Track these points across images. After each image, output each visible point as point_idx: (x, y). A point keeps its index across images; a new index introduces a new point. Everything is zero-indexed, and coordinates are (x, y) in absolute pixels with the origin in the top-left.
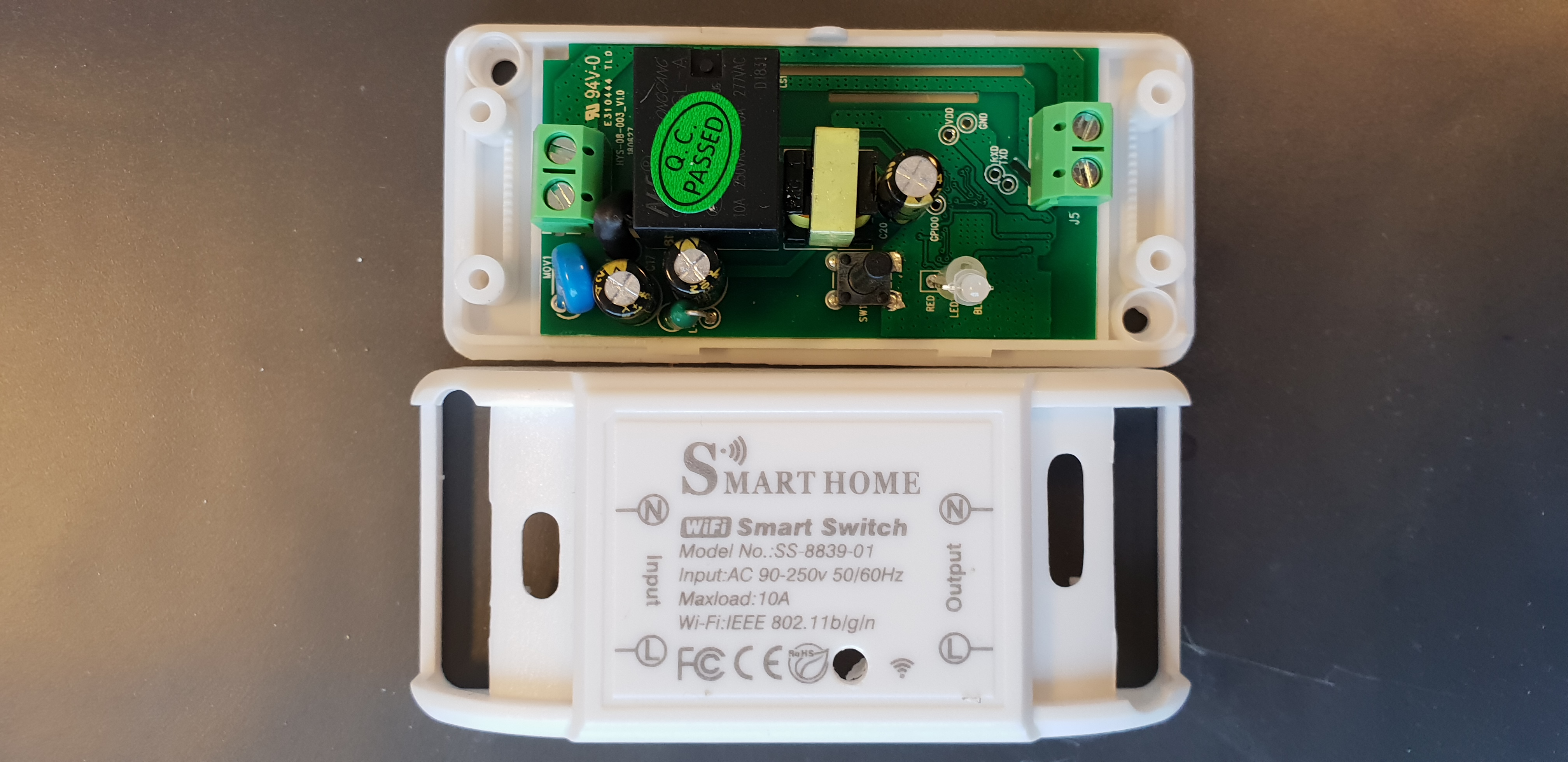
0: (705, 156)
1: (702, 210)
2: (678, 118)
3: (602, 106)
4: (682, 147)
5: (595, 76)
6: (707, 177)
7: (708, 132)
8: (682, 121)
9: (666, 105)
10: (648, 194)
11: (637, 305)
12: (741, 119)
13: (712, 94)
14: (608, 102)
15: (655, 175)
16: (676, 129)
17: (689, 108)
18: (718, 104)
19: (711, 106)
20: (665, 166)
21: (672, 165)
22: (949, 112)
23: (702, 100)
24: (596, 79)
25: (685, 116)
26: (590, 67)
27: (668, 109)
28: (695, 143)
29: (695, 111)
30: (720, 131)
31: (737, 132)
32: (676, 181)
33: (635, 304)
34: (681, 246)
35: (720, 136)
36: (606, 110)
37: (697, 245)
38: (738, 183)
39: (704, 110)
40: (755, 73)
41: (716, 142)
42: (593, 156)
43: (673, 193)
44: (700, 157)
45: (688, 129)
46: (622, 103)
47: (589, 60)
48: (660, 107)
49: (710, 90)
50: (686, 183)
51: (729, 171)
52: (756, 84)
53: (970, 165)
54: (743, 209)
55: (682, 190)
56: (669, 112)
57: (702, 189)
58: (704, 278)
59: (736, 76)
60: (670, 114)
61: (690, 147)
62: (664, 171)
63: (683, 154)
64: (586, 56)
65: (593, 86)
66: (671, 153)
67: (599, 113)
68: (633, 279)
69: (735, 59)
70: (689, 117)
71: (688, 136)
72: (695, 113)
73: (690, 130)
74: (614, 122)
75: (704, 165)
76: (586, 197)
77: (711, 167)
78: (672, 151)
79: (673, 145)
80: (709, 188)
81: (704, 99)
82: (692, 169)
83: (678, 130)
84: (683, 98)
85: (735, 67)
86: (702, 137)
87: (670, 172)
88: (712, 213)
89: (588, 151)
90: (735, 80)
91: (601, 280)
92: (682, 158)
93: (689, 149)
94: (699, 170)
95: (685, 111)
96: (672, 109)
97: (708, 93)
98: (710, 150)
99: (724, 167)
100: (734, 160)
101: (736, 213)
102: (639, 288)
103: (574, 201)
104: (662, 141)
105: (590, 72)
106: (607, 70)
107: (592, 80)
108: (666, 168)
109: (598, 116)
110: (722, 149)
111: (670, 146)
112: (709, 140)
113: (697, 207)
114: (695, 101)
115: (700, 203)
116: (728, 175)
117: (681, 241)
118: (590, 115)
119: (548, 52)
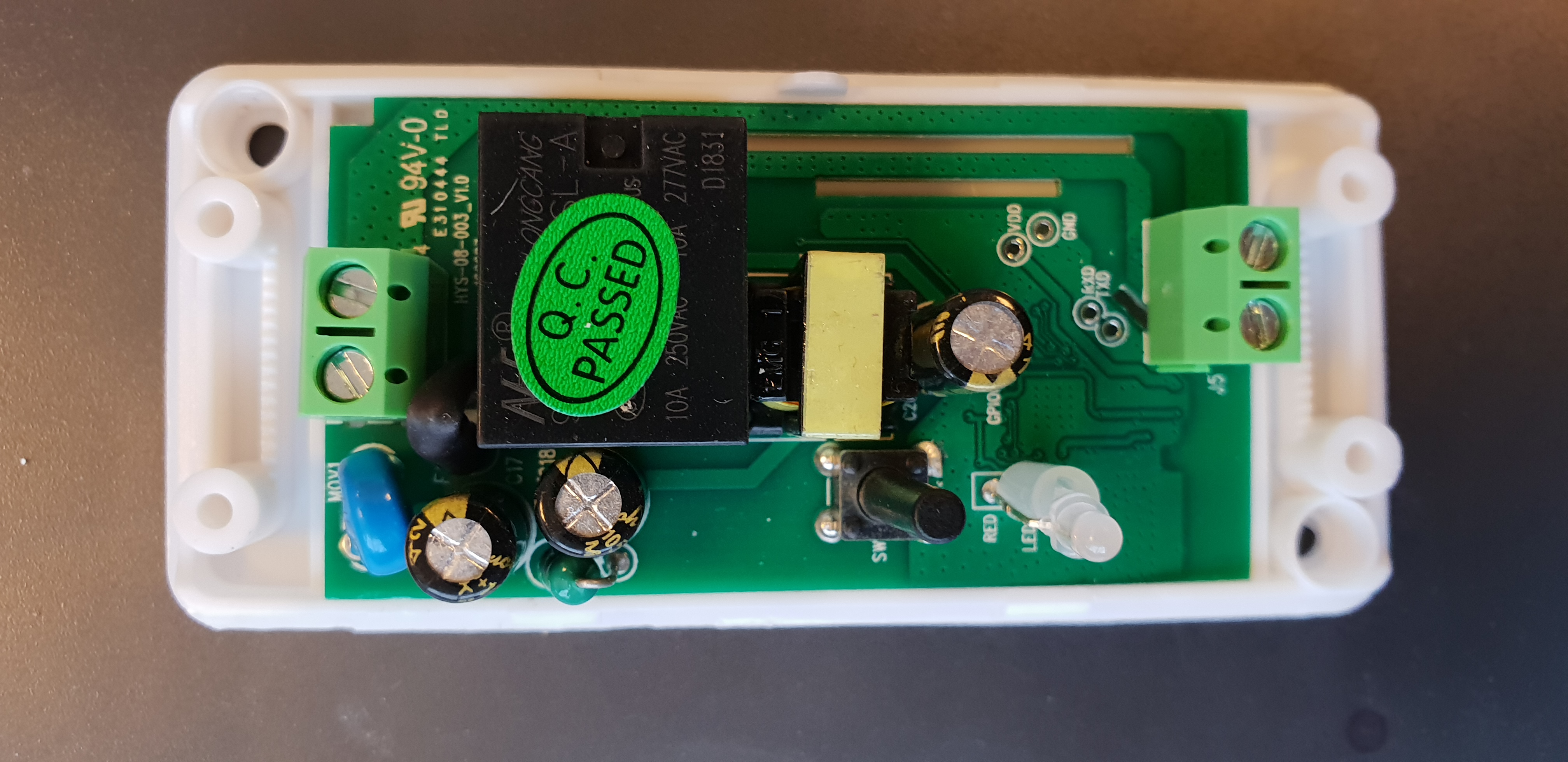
0: (613, 311)
1: (607, 411)
2: (563, 242)
3: (431, 203)
4: (570, 295)
5: (417, 152)
6: (618, 350)
7: (618, 268)
8: (570, 248)
9: (539, 219)
10: (506, 383)
11: (486, 580)
12: (679, 243)
13: (626, 198)
14: (440, 196)
15: (518, 348)
16: (558, 264)
17: (583, 225)
18: (636, 217)
19: (624, 220)
20: (538, 331)
21: (551, 327)
22: (1014, 212)
23: (606, 211)
24: (420, 158)
25: (575, 238)
26: (409, 137)
27: (543, 226)
28: (594, 288)
29: (593, 229)
30: (640, 265)
31: (673, 266)
32: (560, 358)
33: (483, 578)
34: (567, 469)
35: (641, 274)
36: (437, 209)
37: (597, 466)
38: (674, 359)
39: (611, 228)
40: (704, 162)
41: (633, 286)
42: (408, 301)
43: (552, 380)
44: (604, 314)
45: (581, 264)
46: (465, 198)
47: (408, 125)
48: (530, 223)
49: (621, 191)
50: (579, 361)
51: (657, 338)
52: (706, 180)
53: (1049, 300)
54: (685, 406)
55: (570, 374)
56: (546, 232)
57: (608, 372)
58: (611, 527)
59: (668, 166)
60: (547, 236)
61: (585, 294)
62: (536, 340)
63: (571, 307)
64: (404, 118)
65: (414, 168)
66: (549, 307)
67: (424, 214)
68: (480, 533)
69: (666, 134)
70: (582, 241)
71: (582, 275)
72: (593, 233)
73: (584, 265)
74: (451, 230)
75: (611, 328)
76: (394, 376)
77: (624, 331)
78: (552, 302)
79: (553, 292)
80: (621, 369)
81: (611, 207)
82: (590, 335)
83: (562, 265)
84: (571, 206)
85: (666, 150)
86: (608, 276)
87: (548, 342)
88: (626, 415)
89: (398, 293)
90: (666, 172)
91: (419, 535)
92: (570, 316)
93: (583, 299)
94: (602, 337)
95: (575, 230)
96: (550, 227)
97: (618, 196)
98: (623, 300)
99: (648, 331)
100: (666, 318)
101: (671, 414)
102: (489, 549)
103: (372, 383)
104: (532, 285)
105: (410, 146)
106: (439, 141)
107: (413, 160)
108: (539, 335)
109: (423, 219)
110: (644, 297)
111: (548, 293)
112: (621, 281)
113: (598, 405)
114: (593, 212)
115: (604, 398)
116: (656, 344)
117: (569, 459)
118: (409, 219)
119: (341, 110)
